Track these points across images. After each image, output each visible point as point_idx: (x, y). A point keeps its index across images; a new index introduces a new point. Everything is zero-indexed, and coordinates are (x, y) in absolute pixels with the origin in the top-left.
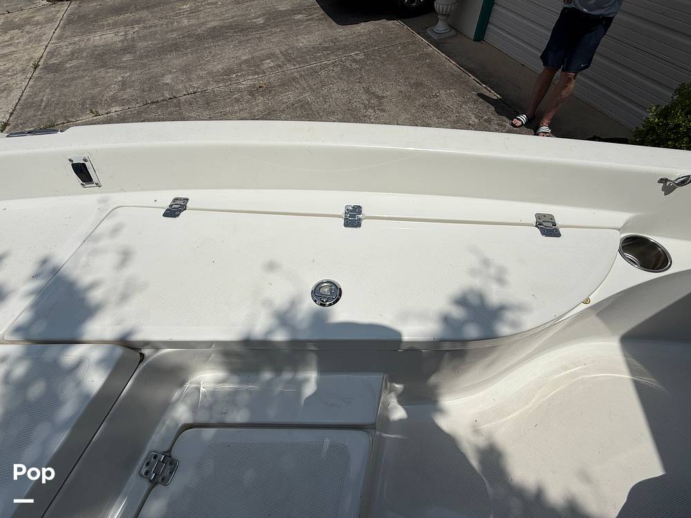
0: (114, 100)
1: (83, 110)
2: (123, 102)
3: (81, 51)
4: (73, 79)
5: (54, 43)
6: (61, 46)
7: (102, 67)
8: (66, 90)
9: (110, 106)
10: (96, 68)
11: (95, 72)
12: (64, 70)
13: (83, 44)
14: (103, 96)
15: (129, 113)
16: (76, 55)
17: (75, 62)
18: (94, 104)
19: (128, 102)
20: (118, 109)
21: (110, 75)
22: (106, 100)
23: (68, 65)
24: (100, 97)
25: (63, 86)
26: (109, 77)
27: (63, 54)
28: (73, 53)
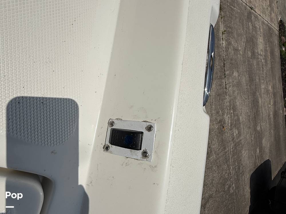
0: (229, 44)
1: (226, 26)
2: (227, 48)
3: (256, 32)
4: (243, 24)
5: (261, 20)
6: (259, 22)
7: (247, 40)
8: (238, 20)
9: (226, 41)
10: (246, 37)
11: (245, 36)
12: (248, 21)
13: (259, 33)
14: (232, 38)
15: (221, 51)
16: (254, 28)
17: (251, 27)
18: (229, 33)
19: (227, 51)
20: (224, 45)
21: (242, 43)
22: (230, 39)
23: (250, 24)
24: (232, 37)
25: (240, 19)
26: (241, 43)
27: (255, 22)
28: (255, 27)
